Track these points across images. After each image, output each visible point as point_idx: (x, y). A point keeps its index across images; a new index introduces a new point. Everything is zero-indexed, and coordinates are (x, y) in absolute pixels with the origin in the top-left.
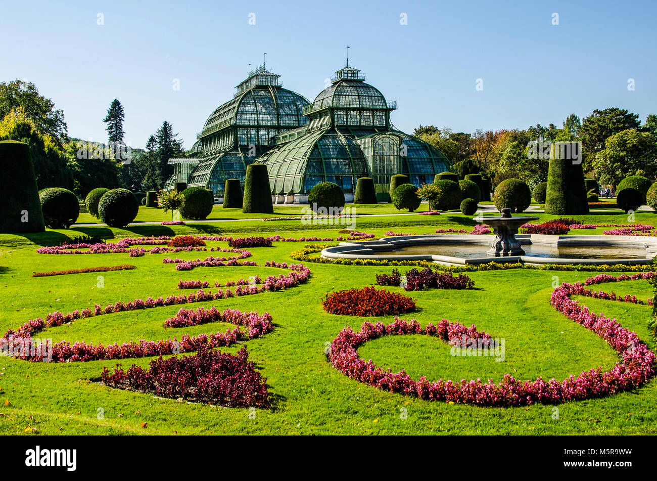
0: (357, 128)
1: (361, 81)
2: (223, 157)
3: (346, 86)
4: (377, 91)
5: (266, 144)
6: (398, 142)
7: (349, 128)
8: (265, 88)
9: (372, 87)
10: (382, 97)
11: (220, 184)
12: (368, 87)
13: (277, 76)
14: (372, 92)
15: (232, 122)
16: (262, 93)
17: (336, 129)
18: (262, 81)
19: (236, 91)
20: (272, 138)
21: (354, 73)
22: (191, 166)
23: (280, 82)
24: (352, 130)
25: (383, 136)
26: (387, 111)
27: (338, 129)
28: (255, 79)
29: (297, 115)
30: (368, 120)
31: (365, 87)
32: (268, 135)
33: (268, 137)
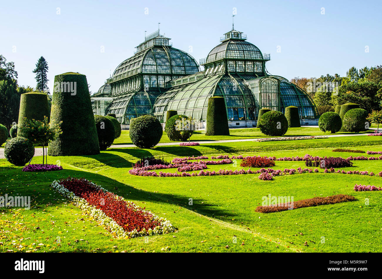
0: (243, 74)
1: (243, 40)
2: (134, 96)
3: (234, 44)
4: (256, 47)
5: (163, 86)
6: (277, 83)
7: (238, 74)
8: (161, 47)
9: (252, 45)
10: (260, 51)
11: (134, 115)
12: (249, 44)
13: (168, 39)
14: (252, 48)
15: (139, 71)
16: (159, 51)
17: (229, 74)
18: (158, 43)
19: (136, 51)
20: (167, 83)
21: (238, 34)
22: (106, 103)
23: (170, 43)
24: (241, 75)
25: (267, 79)
26: (263, 62)
27: (231, 74)
28: (152, 41)
29: (184, 66)
30: (249, 68)
31: (247, 44)
32: (165, 80)
33: (165, 81)
